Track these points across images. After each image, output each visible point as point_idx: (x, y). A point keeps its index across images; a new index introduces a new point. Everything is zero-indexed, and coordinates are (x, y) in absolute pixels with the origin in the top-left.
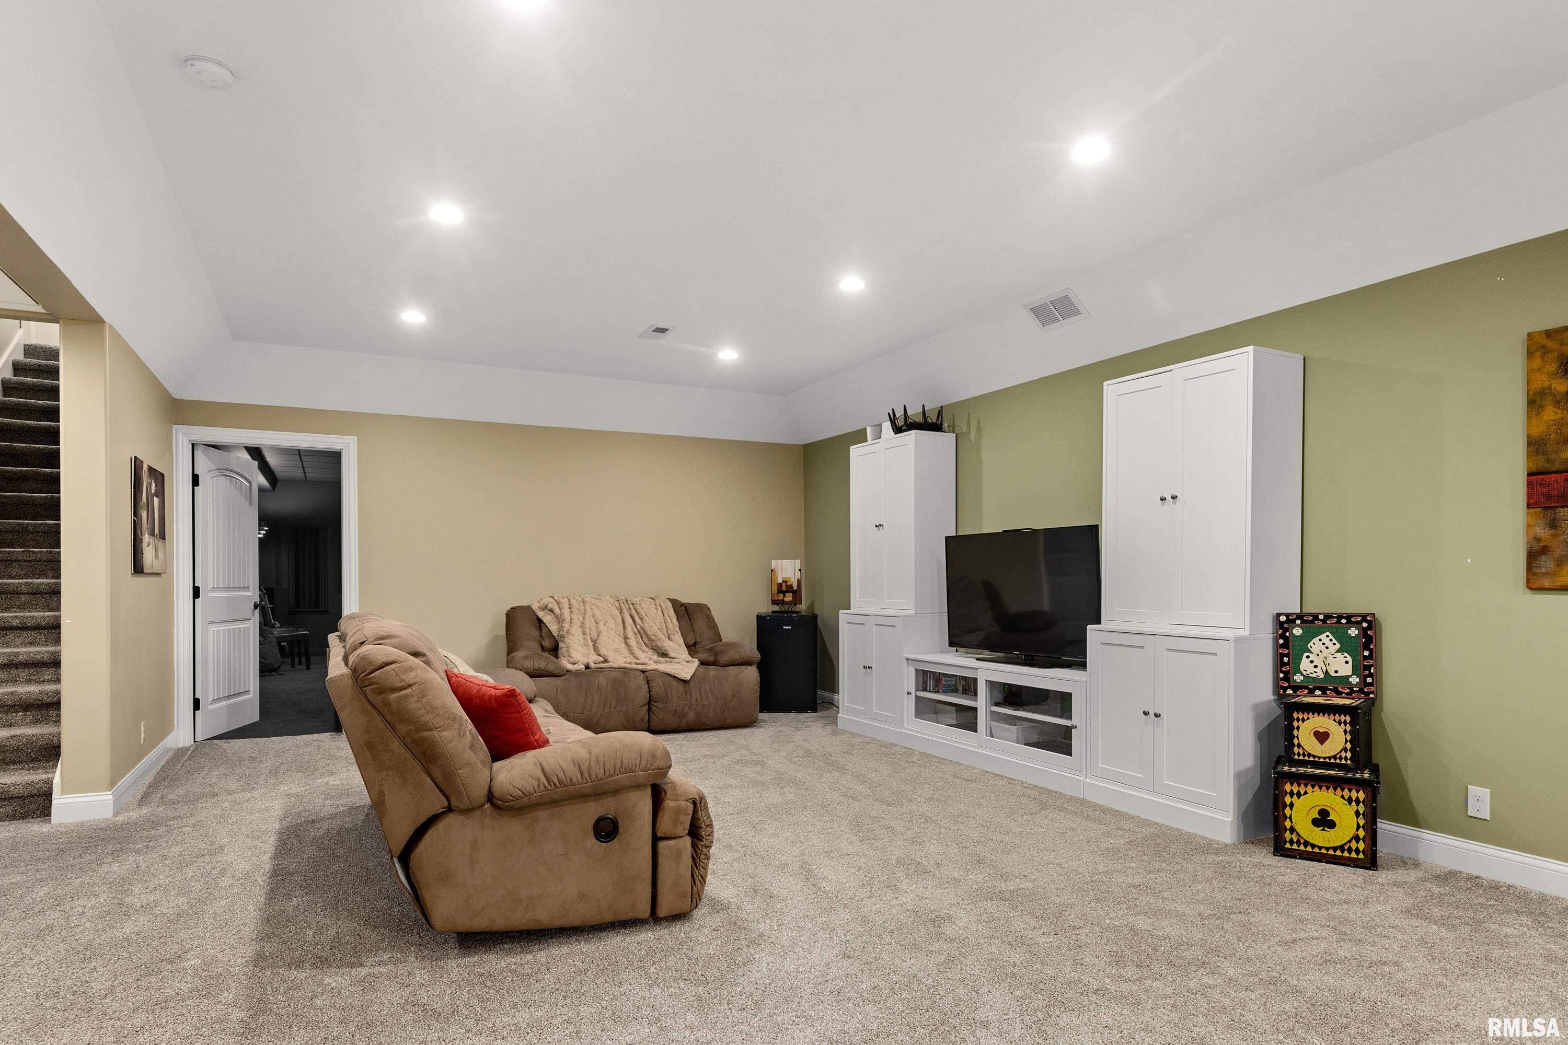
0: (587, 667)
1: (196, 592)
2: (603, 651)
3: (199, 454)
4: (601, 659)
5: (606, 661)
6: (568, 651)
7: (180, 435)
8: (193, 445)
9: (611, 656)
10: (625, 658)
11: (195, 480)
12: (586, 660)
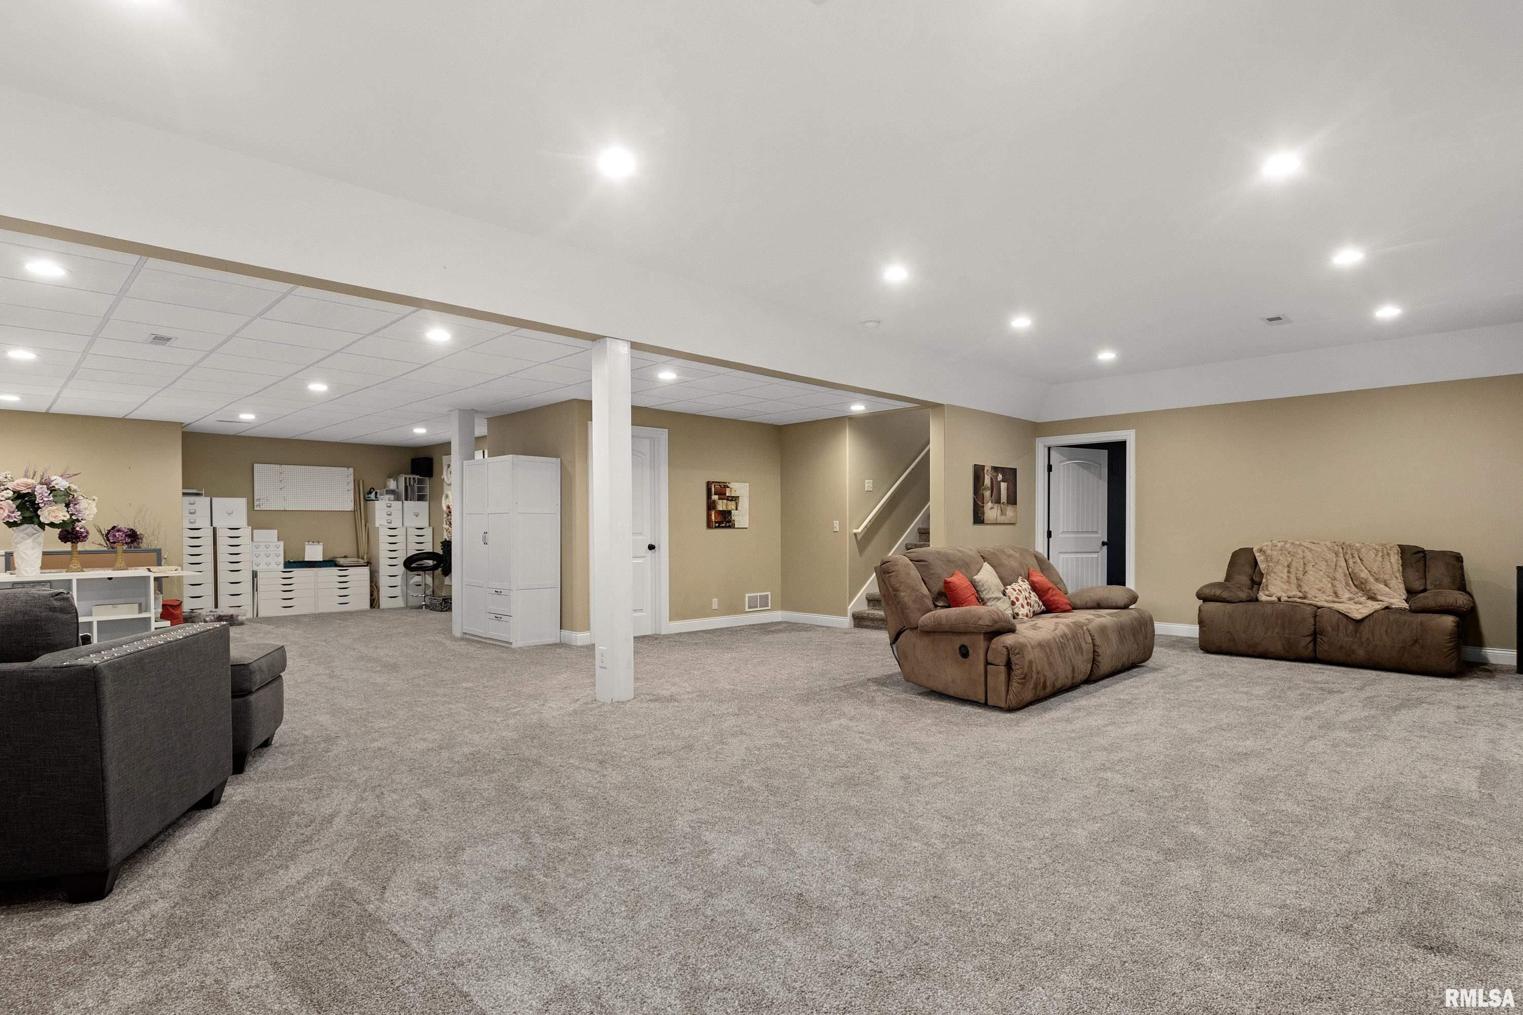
0: (1279, 599)
1: (1049, 534)
2: (1305, 588)
3: (1052, 452)
4: (1300, 595)
5: (1305, 598)
6: (1267, 586)
7: (1040, 443)
8: (1049, 449)
9: (1311, 593)
10: (1328, 596)
11: (1050, 468)
12: (1279, 594)
